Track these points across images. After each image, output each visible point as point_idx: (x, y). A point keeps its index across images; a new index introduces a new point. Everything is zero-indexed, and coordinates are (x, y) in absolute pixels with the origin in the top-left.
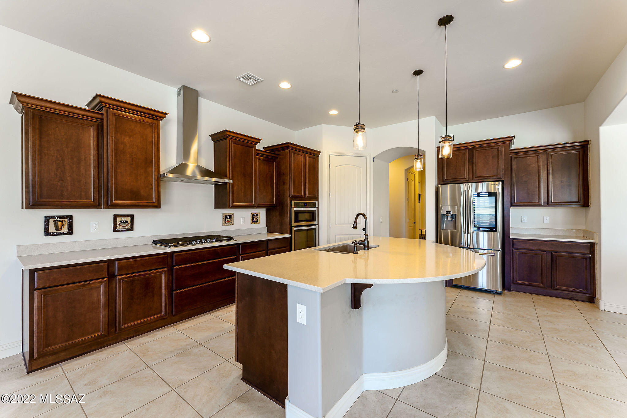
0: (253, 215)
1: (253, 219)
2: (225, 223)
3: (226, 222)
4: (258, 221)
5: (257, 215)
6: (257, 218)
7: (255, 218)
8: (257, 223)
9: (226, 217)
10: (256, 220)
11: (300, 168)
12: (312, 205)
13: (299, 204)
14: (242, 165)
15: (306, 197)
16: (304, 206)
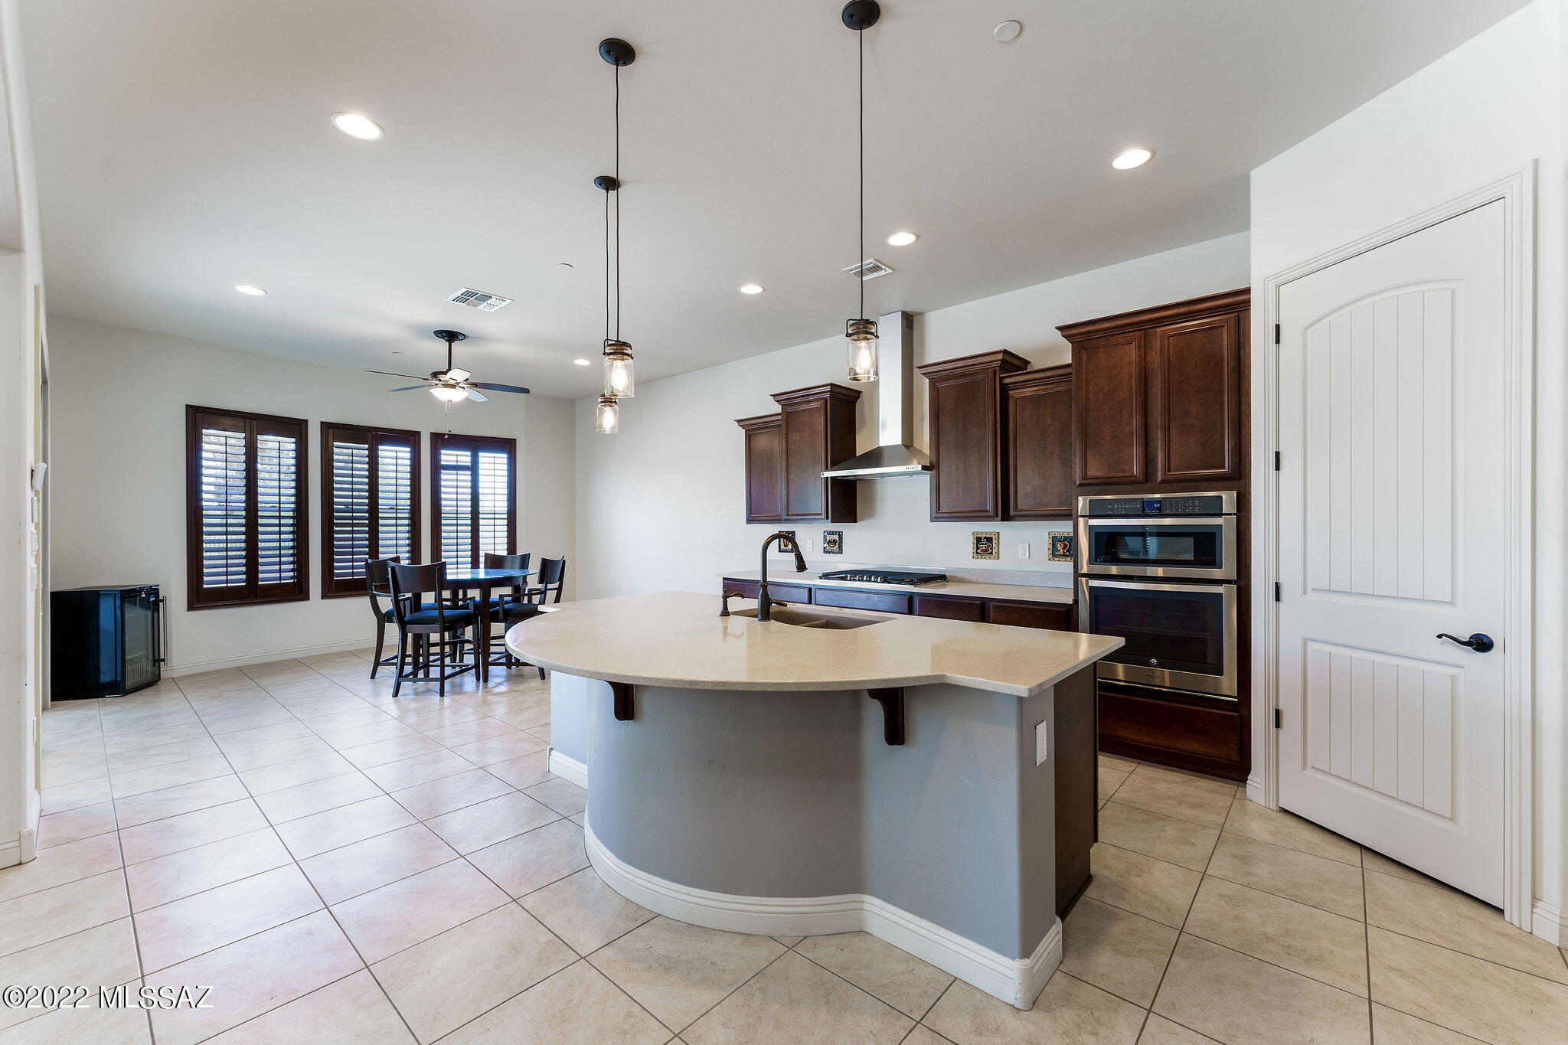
0: (1053, 538)
1: (1054, 549)
2: (977, 553)
3: (979, 551)
4: (1069, 555)
5: (1067, 539)
6: (1066, 545)
8: (1067, 558)
9: (979, 540)
10: (1062, 552)
11: (1125, 386)
12: (1193, 506)
13: (1116, 506)
14: (960, 426)
15: (1159, 480)
16: (1146, 509)
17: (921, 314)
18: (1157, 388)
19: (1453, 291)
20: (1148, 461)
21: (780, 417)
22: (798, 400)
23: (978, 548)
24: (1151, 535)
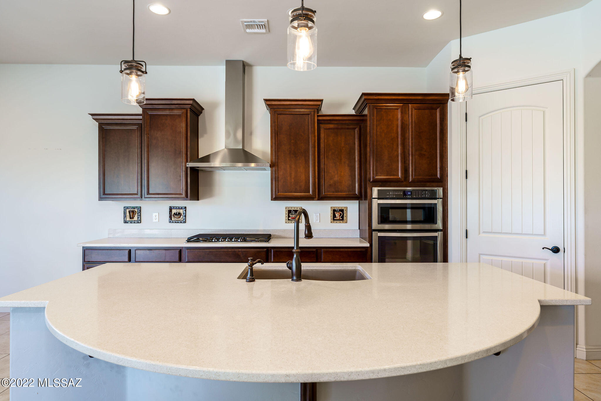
0: (334, 211)
1: (334, 216)
2: (289, 220)
3: (290, 218)
4: (343, 220)
5: (342, 211)
6: (341, 214)
7: (337, 215)
8: (341, 222)
9: (290, 212)
10: (338, 218)
11: (395, 131)
12: (425, 194)
13: (391, 193)
14: (292, 141)
15: (410, 180)
16: (405, 195)
17: (250, 66)
18: (410, 134)
19: (544, 112)
20: (405, 171)
21: (141, 117)
22: (161, 107)
23: (289, 217)
24: (409, 208)
